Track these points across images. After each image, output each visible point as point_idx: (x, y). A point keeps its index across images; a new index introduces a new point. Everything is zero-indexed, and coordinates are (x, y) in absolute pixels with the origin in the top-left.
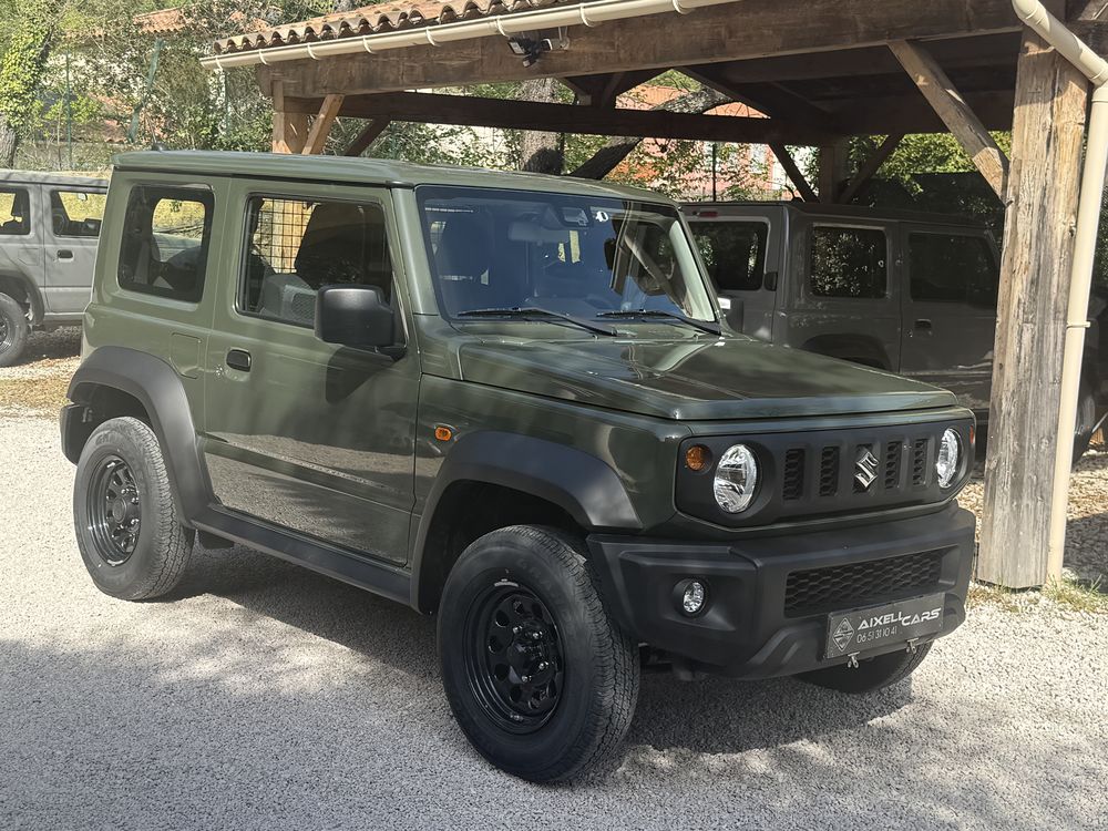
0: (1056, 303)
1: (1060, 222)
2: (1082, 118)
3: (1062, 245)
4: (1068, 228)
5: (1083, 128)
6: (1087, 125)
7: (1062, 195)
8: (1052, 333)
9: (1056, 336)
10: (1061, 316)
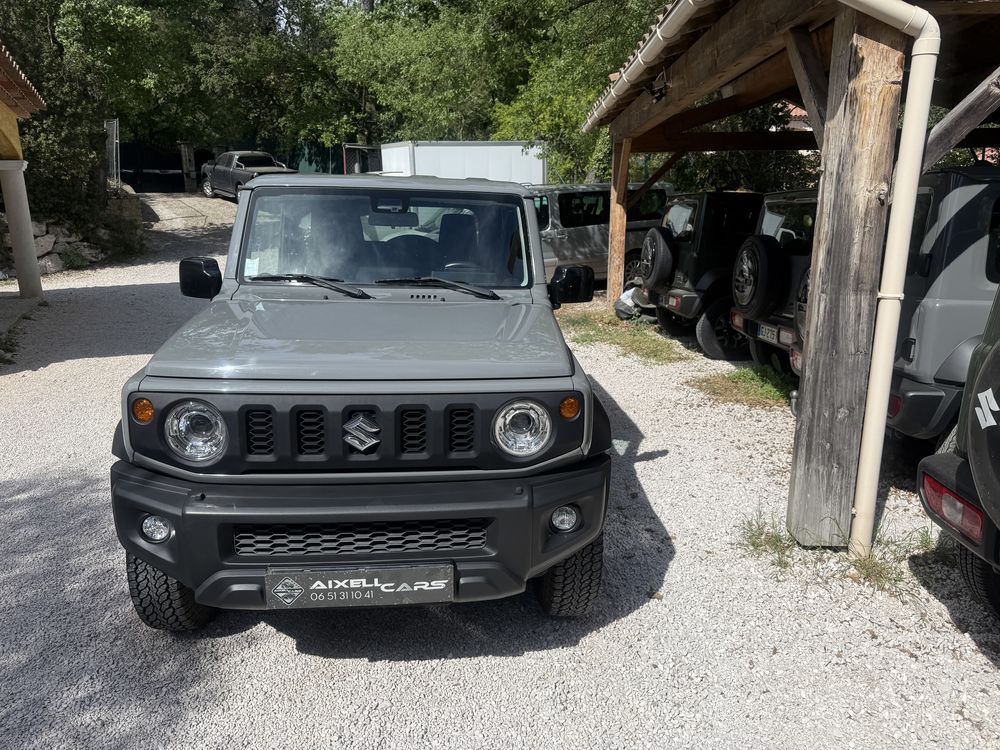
0: (858, 272)
1: (863, 190)
2: (898, 76)
3: (866, 214)
4: (874, 195)
5: (899, 87)
6: (905, 83)
7: (866, 161)
8: (852, 304)
9: (858, 306)
10: (868, 287)
